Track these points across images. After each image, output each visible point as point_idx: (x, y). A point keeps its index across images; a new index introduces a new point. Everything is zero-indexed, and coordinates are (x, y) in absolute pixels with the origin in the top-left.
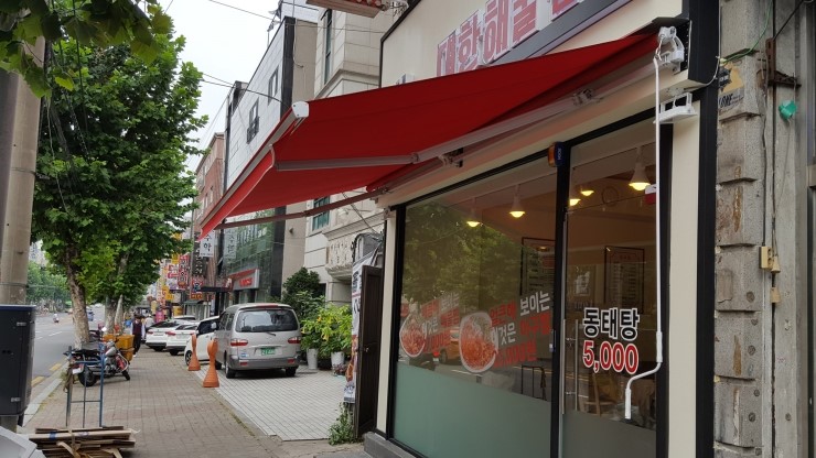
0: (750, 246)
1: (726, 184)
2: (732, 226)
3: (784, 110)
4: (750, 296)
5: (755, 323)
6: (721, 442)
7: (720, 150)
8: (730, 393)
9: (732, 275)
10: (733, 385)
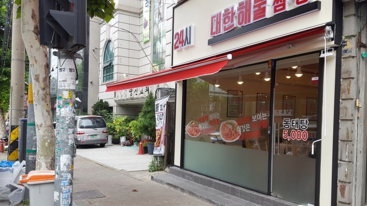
0: (352, 99)
1: (344, 79)
2: (347, 92)
3: (363, 55)
4: (352, 115)
5: (353, 123)
6: (341, 160)
7: (342, 67)
8: (344, 146)
9: (346, 108)
10: (345, 143)
